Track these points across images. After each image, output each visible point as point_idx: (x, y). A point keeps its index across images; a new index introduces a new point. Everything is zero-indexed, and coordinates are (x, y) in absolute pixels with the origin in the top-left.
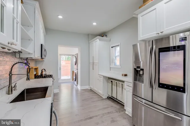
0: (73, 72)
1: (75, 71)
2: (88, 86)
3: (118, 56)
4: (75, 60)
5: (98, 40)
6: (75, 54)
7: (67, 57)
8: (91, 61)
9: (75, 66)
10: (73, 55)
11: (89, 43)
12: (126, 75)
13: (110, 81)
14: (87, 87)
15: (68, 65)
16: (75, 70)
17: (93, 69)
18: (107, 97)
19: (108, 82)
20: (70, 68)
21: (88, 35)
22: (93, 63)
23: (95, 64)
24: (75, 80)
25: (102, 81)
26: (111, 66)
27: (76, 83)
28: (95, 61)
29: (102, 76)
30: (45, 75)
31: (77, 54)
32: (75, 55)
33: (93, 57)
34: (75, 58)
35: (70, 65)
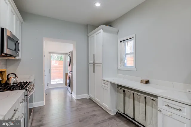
0: (67, 74)
1: (69, 74)
2: (86, 94)
3: (130, 54)
4: (69, 60)
5: (101, 30)
6: (69, 52)
7: (60, 56)
8: (91, 61)
9: (69, 67)
10: (66, 54)
11: (88, 37)
12: (147, 82)
13: (122, 91)
14: (86, 96)
15: (61, 66)
16: (69, 72)
17: (94, 72)
18: (116, 114)
19: (117, 91)
20: (63, 70)
21: (87, 26)
22: (94, 64)
23: (96, 64)
24: (69, 85)
25: (109, 90)
26: (119, 68)
27: (70, 89)
28: (96, 61)
29: (109, 83)
30: (14, 83)
31: (72, 52)
32: (69, 54)
33: (94, 55)
34: (69, 57)
35: (63, 66)
